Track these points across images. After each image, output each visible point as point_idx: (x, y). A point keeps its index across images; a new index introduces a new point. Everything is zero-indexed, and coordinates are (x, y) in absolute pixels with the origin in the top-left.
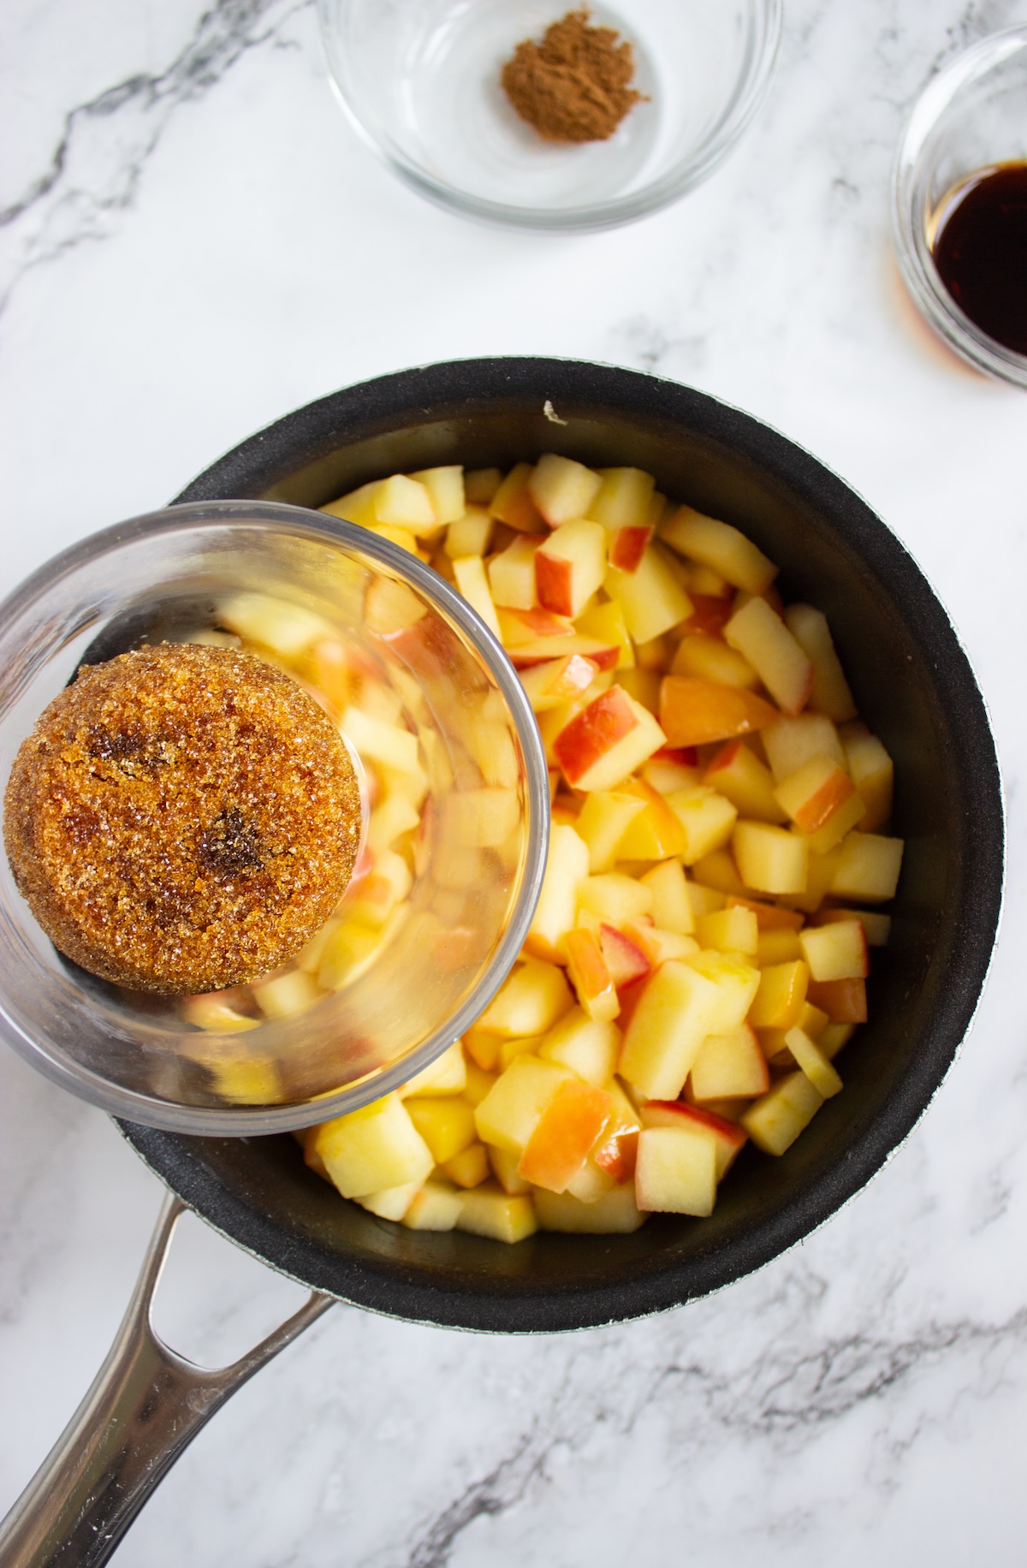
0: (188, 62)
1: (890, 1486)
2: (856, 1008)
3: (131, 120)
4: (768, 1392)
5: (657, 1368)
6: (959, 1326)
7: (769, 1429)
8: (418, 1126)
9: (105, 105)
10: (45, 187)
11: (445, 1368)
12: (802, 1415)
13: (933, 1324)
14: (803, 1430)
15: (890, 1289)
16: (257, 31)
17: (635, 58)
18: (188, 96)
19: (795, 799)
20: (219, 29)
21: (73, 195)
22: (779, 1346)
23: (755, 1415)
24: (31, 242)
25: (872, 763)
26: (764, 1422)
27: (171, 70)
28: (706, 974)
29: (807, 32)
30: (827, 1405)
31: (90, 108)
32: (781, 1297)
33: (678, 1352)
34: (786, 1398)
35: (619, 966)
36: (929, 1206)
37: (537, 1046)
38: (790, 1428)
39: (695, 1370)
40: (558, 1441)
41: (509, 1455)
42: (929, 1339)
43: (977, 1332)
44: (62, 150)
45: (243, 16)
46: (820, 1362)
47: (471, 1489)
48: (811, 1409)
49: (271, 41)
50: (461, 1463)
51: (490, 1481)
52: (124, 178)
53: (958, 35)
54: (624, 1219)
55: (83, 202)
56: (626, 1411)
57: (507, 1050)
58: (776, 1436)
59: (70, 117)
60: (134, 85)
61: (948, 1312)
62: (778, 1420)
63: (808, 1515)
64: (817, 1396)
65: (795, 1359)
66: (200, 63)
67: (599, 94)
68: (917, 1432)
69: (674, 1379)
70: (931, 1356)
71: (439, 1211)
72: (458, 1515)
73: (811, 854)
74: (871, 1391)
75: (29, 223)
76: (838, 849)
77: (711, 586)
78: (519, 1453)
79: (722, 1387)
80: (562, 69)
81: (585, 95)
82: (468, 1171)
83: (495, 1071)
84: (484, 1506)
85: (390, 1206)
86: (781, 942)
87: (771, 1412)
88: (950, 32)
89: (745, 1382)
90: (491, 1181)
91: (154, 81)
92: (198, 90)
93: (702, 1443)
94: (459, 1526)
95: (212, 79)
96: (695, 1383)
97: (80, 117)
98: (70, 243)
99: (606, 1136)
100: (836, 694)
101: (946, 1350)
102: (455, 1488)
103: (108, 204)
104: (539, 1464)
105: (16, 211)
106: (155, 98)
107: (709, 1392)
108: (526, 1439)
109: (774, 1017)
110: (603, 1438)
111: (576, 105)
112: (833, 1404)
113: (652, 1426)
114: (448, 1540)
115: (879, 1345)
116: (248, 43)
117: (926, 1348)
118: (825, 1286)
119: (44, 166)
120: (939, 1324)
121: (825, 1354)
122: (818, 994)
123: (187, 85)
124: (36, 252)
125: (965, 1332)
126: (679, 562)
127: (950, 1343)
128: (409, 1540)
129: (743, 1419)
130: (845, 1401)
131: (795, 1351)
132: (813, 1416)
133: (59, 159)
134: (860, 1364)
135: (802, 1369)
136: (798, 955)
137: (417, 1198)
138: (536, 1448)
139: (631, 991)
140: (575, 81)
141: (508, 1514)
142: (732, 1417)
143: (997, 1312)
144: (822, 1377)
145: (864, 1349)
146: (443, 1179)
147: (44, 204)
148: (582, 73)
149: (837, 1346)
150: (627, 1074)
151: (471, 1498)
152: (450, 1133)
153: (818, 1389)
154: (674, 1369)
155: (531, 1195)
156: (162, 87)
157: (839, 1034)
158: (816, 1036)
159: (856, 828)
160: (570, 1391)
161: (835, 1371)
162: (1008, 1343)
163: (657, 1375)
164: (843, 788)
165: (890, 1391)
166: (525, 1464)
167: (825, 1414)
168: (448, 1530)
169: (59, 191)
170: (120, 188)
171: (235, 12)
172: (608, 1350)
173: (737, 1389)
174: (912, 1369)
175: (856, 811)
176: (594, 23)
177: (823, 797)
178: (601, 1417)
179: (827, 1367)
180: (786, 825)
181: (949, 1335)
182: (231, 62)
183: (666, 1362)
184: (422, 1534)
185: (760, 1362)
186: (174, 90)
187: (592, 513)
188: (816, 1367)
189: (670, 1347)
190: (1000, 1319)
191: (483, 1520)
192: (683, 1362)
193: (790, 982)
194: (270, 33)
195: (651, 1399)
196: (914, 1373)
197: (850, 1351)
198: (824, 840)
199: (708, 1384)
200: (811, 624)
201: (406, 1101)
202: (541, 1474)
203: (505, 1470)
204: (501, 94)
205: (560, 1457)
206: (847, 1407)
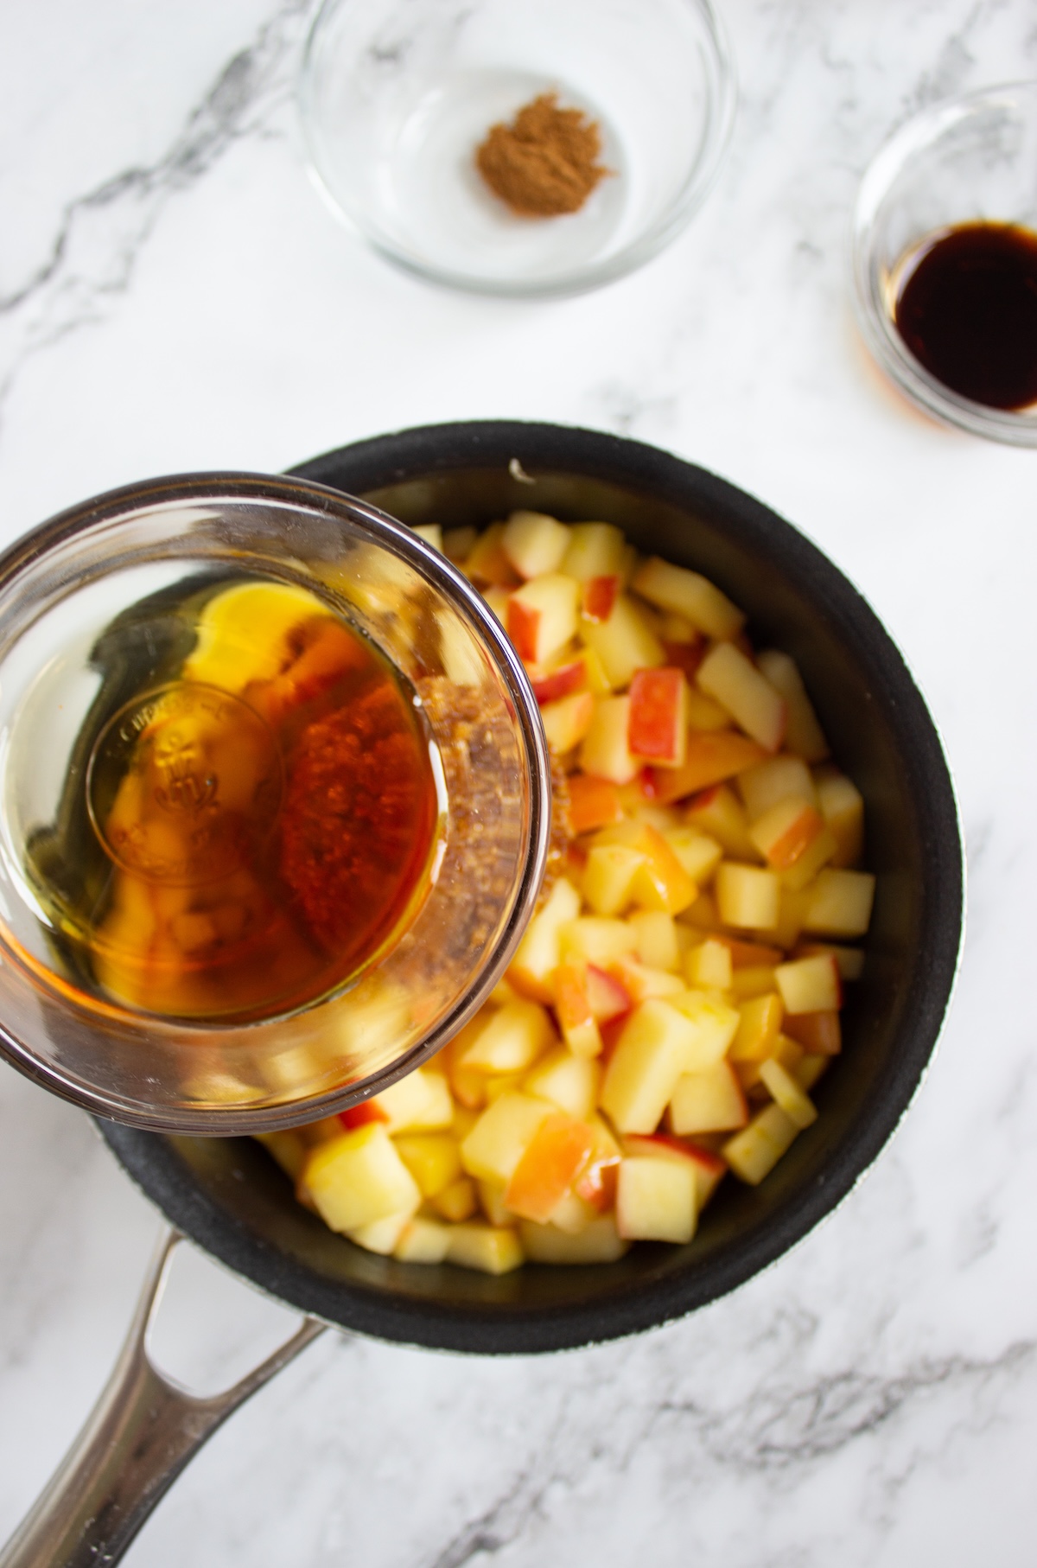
0: (179, 154)
1: (885, 1523)
2: (829, 1038)
3: (126, 211)
4: (762, 1428)
5: (652, 1405)
6: (950, 1361)
7: (763, 1466)
8: (406, 1161)
9: (101, 197)
10: (45, 275)
11: (442, 1406)
12: (796, 1452)
13: (926, 1358)
14: (796, 1467)
15: (881, 1324)
16: (243, 124)
17: (602, 136)
18: (178, 186)
19: (768, 837)
20: (208, 123)
21: (71, 283)
22: (772, 1382)
23: (749, 1452)
24: (33, 327)
25: (842, 802)
26: (758, 1458)
27: (162, 163)
28: (686, 1013)
30: (821, 1441)
31: (89, 201)
32: (772, 1333)
33: (672, 1388)
34: (780, 1434)
35: (601, 1002)
36: (917, 1241)
37: (521, 1082)
38: (784, 1465)
39: (689, 1407)
40: (555, 1478)
41: (507, 1494)
42: (920, 1374)
43: (969, 1367)
44: (62, 240)
45: (230, 110)
46: (812, 1398)
47: (470, 1526)
48: (805, 1444)
49: (257, 131)
50: (460, 1501)
51: (488, 1519)
52: (120, 263)
53: (912, 103)
54: (608, 1248)
55: (81, 288)
56: (620, 1449)
57: (493, 1086)
58: (770, 1472)
59: (69, 212)
60: (131, 178)
61: (939, 1348)
62: (771, 1456)
63: (803, 1552)
64: (810, 1432)
65: (787, 1395)
66: (190, 154)
67: (567, 171)
68: (911, 1469)
69: (668, 1416)
70: (923, 1392)
71: (428, 1243)
72: (457, 1553)
73: (784, 891)
74: (864, 1427)
75: (31, 309)
76: (811, 885)
77: (681, 633)
78: (516, 1491)
79: (716, 1422)
80: (532, 149)
81: (555, 172)
82: (456, 1204)
83: (481, 1107)
84: (482, 1544)
85: (379, 1238)
86: (755, 977)
87: (765, 1449)
89: (738, 1418)
90: (478, 1215)
91: (148, 174)
92: (188, 180)
93: (696, 1481)
95: (200, 171)
96: (689, 1421)
97: (79, 210)
98: (69, 327)
99: (588, 1166)
100: (809, 737)
101: (937, 1386)
102: (453, 1526)
103: (106, 289)
104: (536, 1502)
105: (19, 298)
106: (148, 189)
107: (704, 1429)
108: (523, 1477)
109: (750, 1050)
110: (598, 1476)
111: (546, 181)
112: (826, 1440)
113: (648, 1464)
115: (872, 1380)
116: (235, 135)
117: (917, 1383)
118: (815, 1323)
119: (43, 255)
120: (930, 1359)
121: (816, 1390)
122: (793, 1026)
123: (178, 176)
124: (37, 337)
125: (956, 1367)
126: (651, 611)
127: (941, 1380)
129: (737, 1456)
130: (840, 1437)
131: (787, 1387)
132: (806, 1452)
133: (60, 248)
134: (853, 1400)
135: (793, 1406)
136: (773, 989)
137: (405, 1232)
138: (533, 1485)
139: (612, 1029)
140: (544, 159)
141: (507, 1553)
142: (726, 1454)
143: (988, 1346)
144: (814, 1413)
145: (856, 1386)
146: (431, 1212)
147: (44, 292)
148: (552, 152)
149: (829, 1383)
150: (609, 1107)
151: (468, 1536)
152: (437, 1167)
153: (811, 1424)
154: (667, 1406)
155: (517, 1227)
156: (154, 179)
157: (814, 1066)
158: (791, 1068)
159: (829, 864)
160: (565, 1429)
161: (827, 1407)
162: (1000, 1378)
163: (650, 1413)
164: (814, 824)
165: (884, 1427)
166: (522, 1502)
167: (819, 1451)
169: (58, 279)
170: (116, 274)
172: (600, 1387)
173: (732, 1425)
174: (904, 1405)
175: (827, 847)
176: (563, 104)
177: (793, 835)
178: (597, 1453)
179: (819, 1402)
180: (759, 863)
181: (939, 1370)
182: (218, 152)
183: (659, 1399)
185: (753, 1398)
186: (165, 181)
187: (563, 568)
188: (808, 1405)
189: (664, 1383)
190: (992, 1357)
191: (481, 1557)
192: (677, 1398)
193: (765, 1014)
194: (256, 125)
195: (644, 1437)
196: (907, 1409)
197: (841, 1387)
198: (796, 877)
199: (701, 1421)
200: (780, 667)
201: (396, 1138)
202: (538, 1512)
203: (502, 1508)
204: (474, 175)
205: (557, 1495)
206: (840, 1443)
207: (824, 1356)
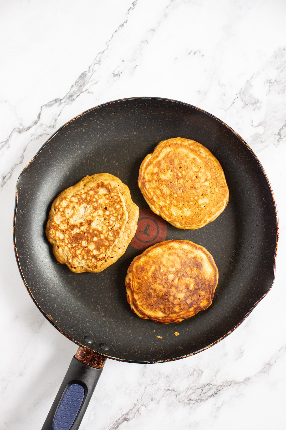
0: (68, 96)
1: (216, 417)
3: (55, 108)
4: (189, 395)
5: (165, 389)
6: (231, 382)
7: (189, 404)
9: (49, 105)
10: (36, 123)
11: (118, 388)
12: (197, 401)
13: (226, 380)
14: (197, 404)
15: (216, 373)
16: (84, 90)
18: (68, 103)
20: (75, 89)
21: (41, 125)
22: (192, 385)
23: (186, 401)
24: (32, 135)
26: (188, 402)
27: (64, 98)
29: (205, 94)
30: (202, 399)
31: (46, 105)
32: (193, 374)
33: (170, 386)
34: (193, 397)
36: (226, 354)
38: (194, 403)
39: (173, 390)
40: (142, 405)
41: (132, 408)
42: (225, 384)
43: (236, 383)
44: (40, 114)
45: (81, 86)
46: (201, 388)
47: (122, 416)
48: (199, 399)
49: (87, 91)
50: (121, 409)
51: (127, 414)
52: (53, 121)
53: (238, 95)
55: (44, 126)
56: (158, 399)
58: (191, 405)
59: (41, 107)
60: (56, 101)
61: (229, 378)
62: (191, 401)
63: (197, 423)
64: (200, 396)
65: (196, 388)
66: (71, 96)
68: (222, 405)
69: (168, 392)
70: (225, 388)
72: (120, 421)
74: (212, 395)
75: (32, 131)
78: (134, 408)
79: (179, 394)
84: (125, 419)
88: (237, 94)
89: (184, 393)
91: (61, 100)
92: (70, 102)
93: (174, 406)
94: (120, 424)
95: (73, 100)
96: (173, 392)
97: (44, 107)
101: (229, 387)
102: (119, 415)
103: (49, 127)
104: (138, 410)
105: (29, 128)
106: (61, 104)
107: (176, 395)
108: (135, 405)
110: (152, 405)
112: (203, 398)
113: (163, 402)
114: (118, 426)
115: (214, 385)
116: (82, 92)
117: (224, 386)
118: (202, 372)
119: (36, 118)
120: (227, 381)
121: (202, 387)
123: (67, 101)
124: (33, 137)
125: (233, 383)
127: (229, 386)
128: (109, 427)
129: (183, 401)
130: (207, 398)
131: (195, 386)
132: (199, 401)
133: (39, 117)
134: (209, 390)
135: (197, 390)
138: (138, 407)
141: (131, 421)
142: (181, 401)
143: (240, 378)
144: (201, 392)
145: (211, 386)
147: (35, 126)
149: (205, 386)
151: (122, 418)
153: (200, 395)
154: (168, 390)
156: (62, 101)
160: (145, 394)
161: (204, 391)
162: (242, 385)
163: (165, 391)
165: (216, 396)
166: (135, 410)
167: (202, 400)
168: (117, 425)
169: (39, 124)
170: (52, 124)
171: (79, 85)
172: (154, 385)
173: (182, 395)
174: (221, 391)
178: (152, 400)
179: (202, 390)
181: (230, 383)
182: (78, 96)
183: (167, 388)
184: (112, 425)
185: (188, 388)
186: (65, 102)
188: (200, 390)
189: (168, 385)
190: (241, 381)
191: (125, 422)
192: (171, 388)
195: (163, 397)
197: (207, 386)
199: (176, 393)
202: (139, 412)
203: (130, 411)
205: (143, 408)
206: (207, 399)
207: (204, 380)
